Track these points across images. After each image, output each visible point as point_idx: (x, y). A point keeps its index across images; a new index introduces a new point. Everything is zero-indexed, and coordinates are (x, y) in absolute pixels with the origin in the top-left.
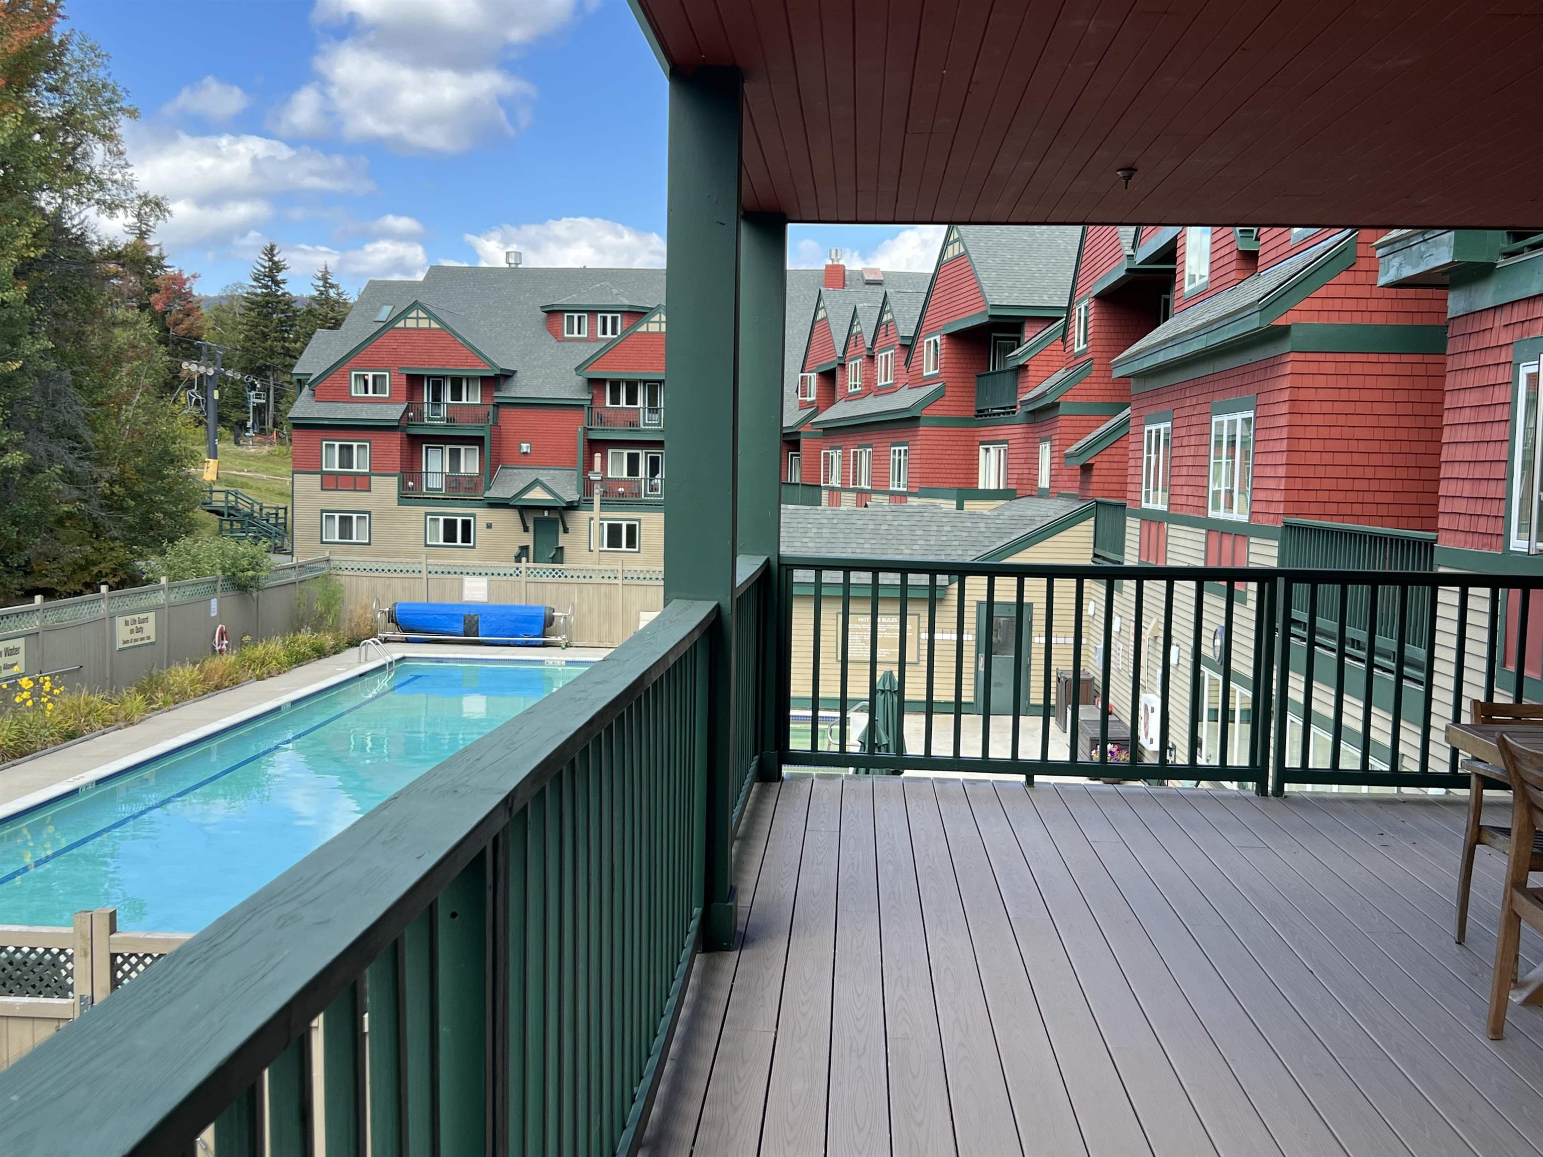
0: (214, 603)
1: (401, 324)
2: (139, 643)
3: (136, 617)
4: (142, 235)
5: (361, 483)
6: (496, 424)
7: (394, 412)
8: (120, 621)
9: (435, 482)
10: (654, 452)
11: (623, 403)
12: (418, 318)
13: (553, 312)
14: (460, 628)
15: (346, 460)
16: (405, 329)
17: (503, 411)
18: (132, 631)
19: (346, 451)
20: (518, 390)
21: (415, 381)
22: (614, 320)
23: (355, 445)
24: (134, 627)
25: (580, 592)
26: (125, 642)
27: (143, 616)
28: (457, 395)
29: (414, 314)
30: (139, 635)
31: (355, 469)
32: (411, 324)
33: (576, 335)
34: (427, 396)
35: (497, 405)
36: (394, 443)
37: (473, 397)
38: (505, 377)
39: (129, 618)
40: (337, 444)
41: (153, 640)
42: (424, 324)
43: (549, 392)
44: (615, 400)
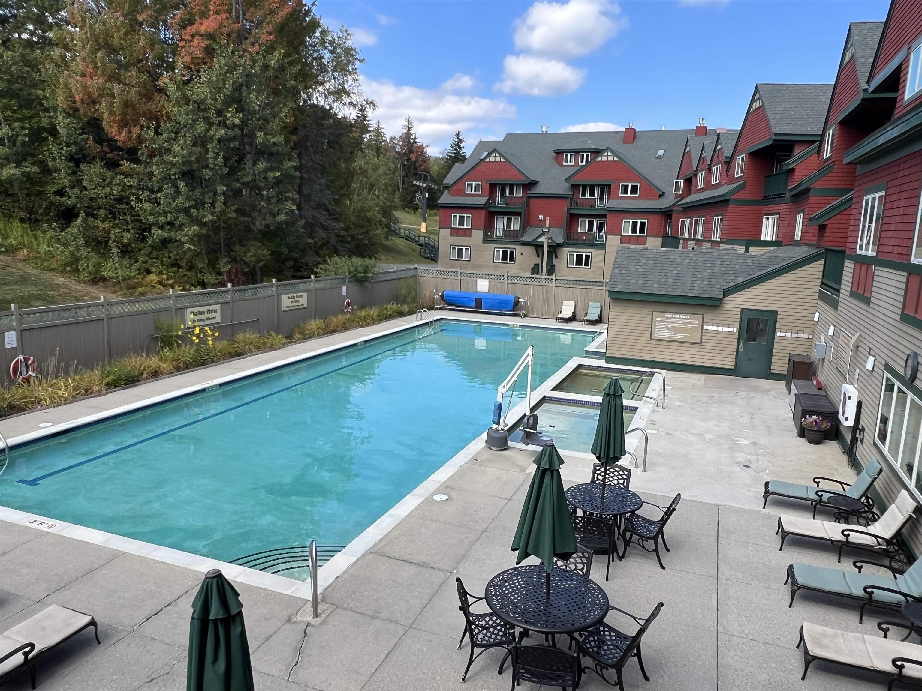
0: (344, 289)
1: (488, 160)
2: (297, 307)
3: (295, 295)
4: (409, 129)
5: (467, 233)
6: (528, 206)
7: (483, 201)
8: (285, 297)
9: (500, 233)
10: (601, 220)
11: (588, 196)
12: (495, 157)
13: (559, 153)
14: (473, 304)
15: (461, 223)
16: (489, 162)
17: (532, 200)
18: (292, 302)
19: (461, 218)
20: (539, 190)
21: (493, 187)
22: (587, 156)
23: (465, 216)
24: (293, 300)
25: (533, 289)
26: (287, 307)
27: (299, 294)
28: (511, 193)
29: (493, 155)
30: (297, 304)
31: (465, 227)
32: (492, 159)
33: (569, 164)
34: (498, 193)
35: (530, 197)
36: (483, 213)
37: (518, 194)
38: (533, 184)
39: (290, 295)
40: (458, 215)
41: (305, 306)
42: (498, 159)
43: (553, 191)
44: (584, 194)
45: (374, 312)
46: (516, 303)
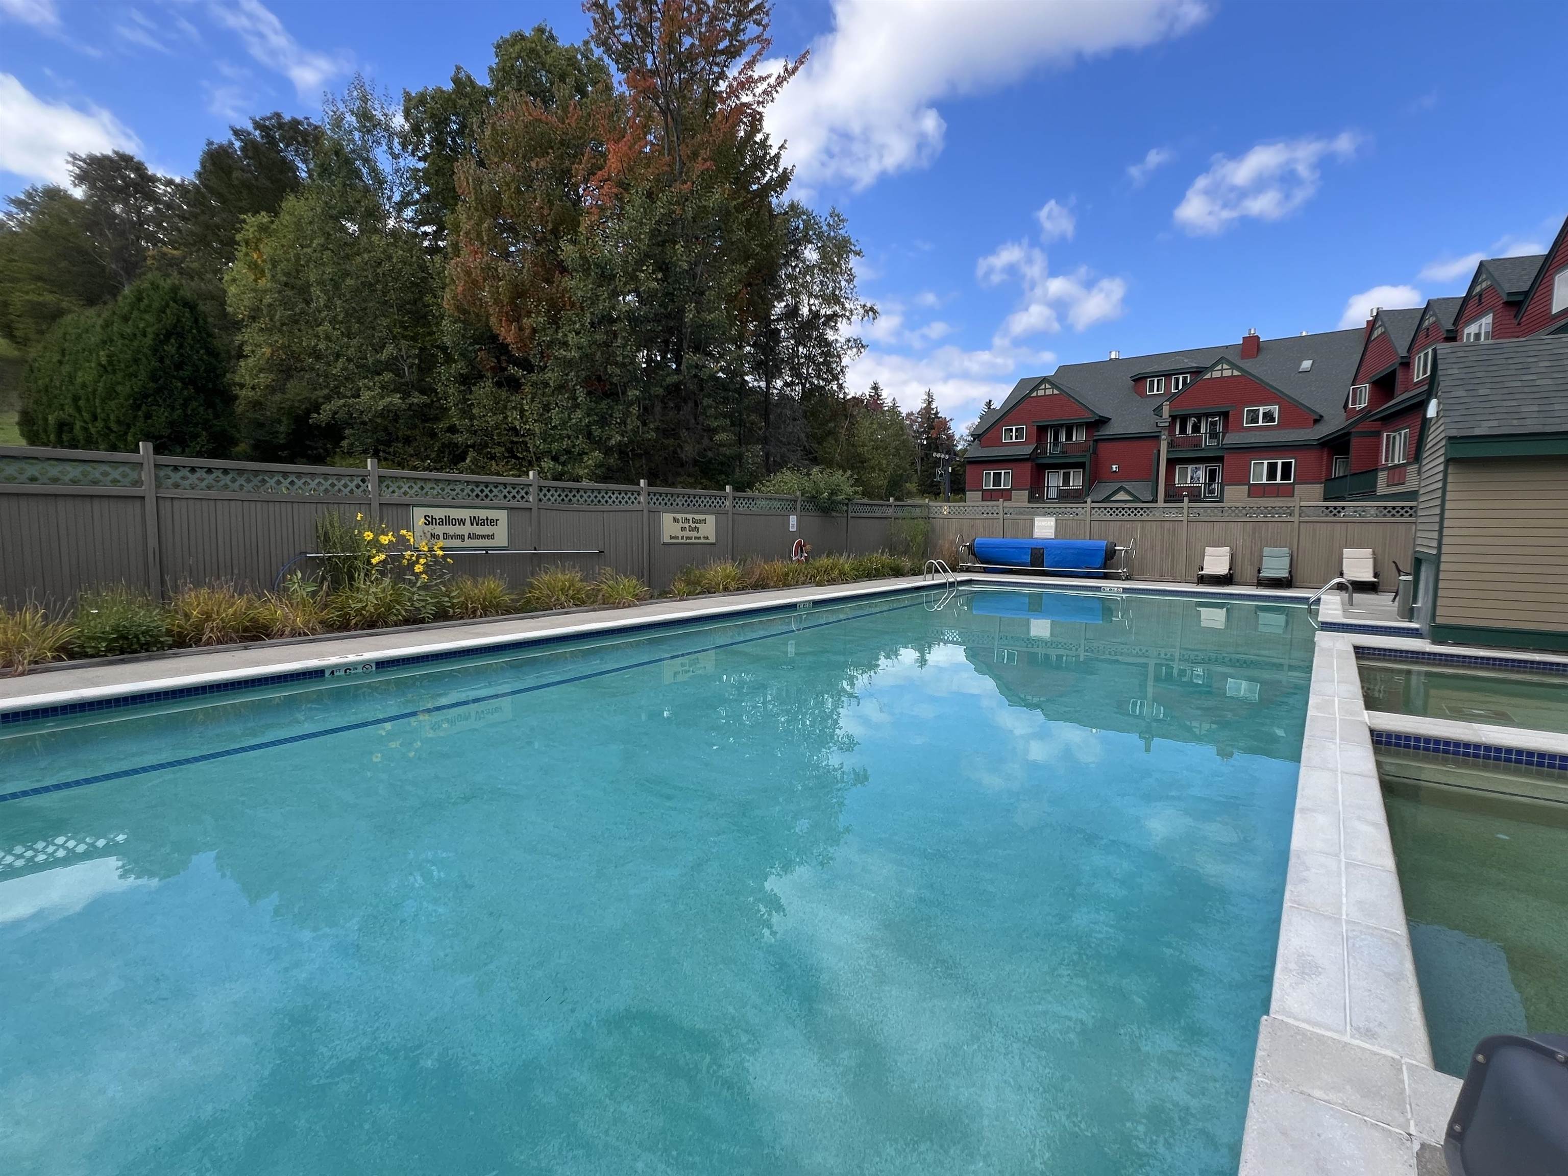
0: (793, 519)
1: (1034, 394)
2: (693, 541)
3: (690, 517)
5: (1006, 495)
6: (1095, 452)
7: (1028, 450)
8: (667, 519)
9: (1053, 493)
10: (1212, 466)
11: (1189, 431)
12: (1045, 389)
13: (1139, 380)
14: (1028, 559)
15: (997, 481)
16: (1037, 396)
17: (1101, 445)
18: (683, 529)
19: (997, 476)
20: (1114, 429)
21: (1042, 430)
22: (1185, 379)
23: (1003, 472)
24: (687, 525)
25: (1143, 528)
26: (672, 538)
27: (697, 517)
28: (1069, 437)
29: (1043, 387)
30: (694, 534)
31: (1002, 487)
32: (1041, 393)
33: (1155, 392)
34: (1050, 438)
35: (1096, 441)
36: (1027, 467)
37: (1079, 437)
38: (1103, 421)
39: (679, 516)
40: (992, 472)
41: (712, 539)
42: (1049, 392)
43: (1133, 429)
44: (1183, 430)
45: (845, 562)
46: (1110, 554)
